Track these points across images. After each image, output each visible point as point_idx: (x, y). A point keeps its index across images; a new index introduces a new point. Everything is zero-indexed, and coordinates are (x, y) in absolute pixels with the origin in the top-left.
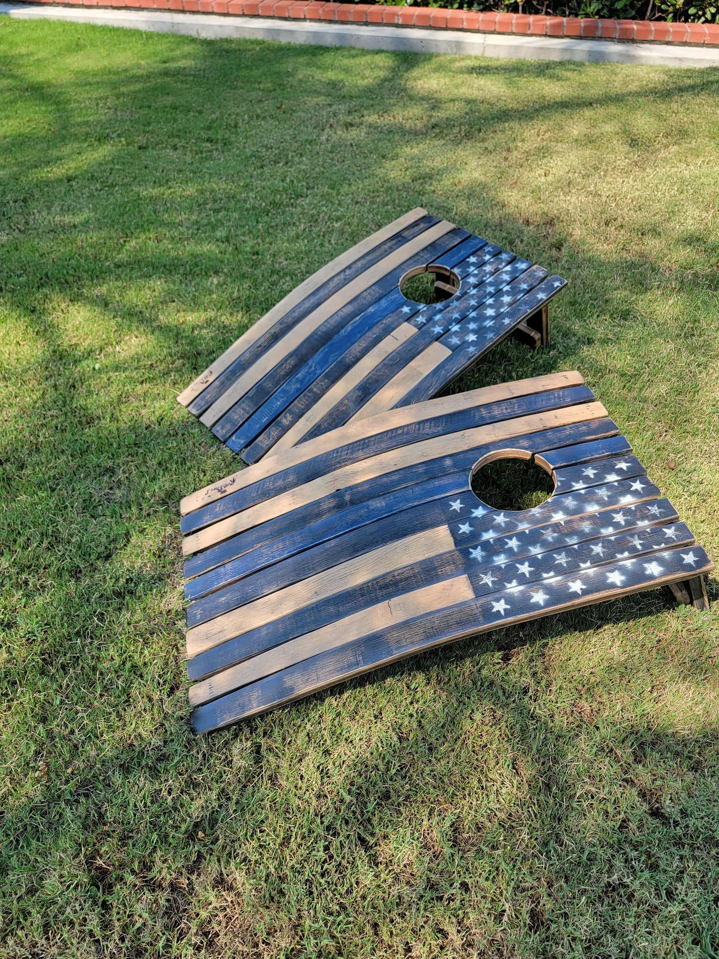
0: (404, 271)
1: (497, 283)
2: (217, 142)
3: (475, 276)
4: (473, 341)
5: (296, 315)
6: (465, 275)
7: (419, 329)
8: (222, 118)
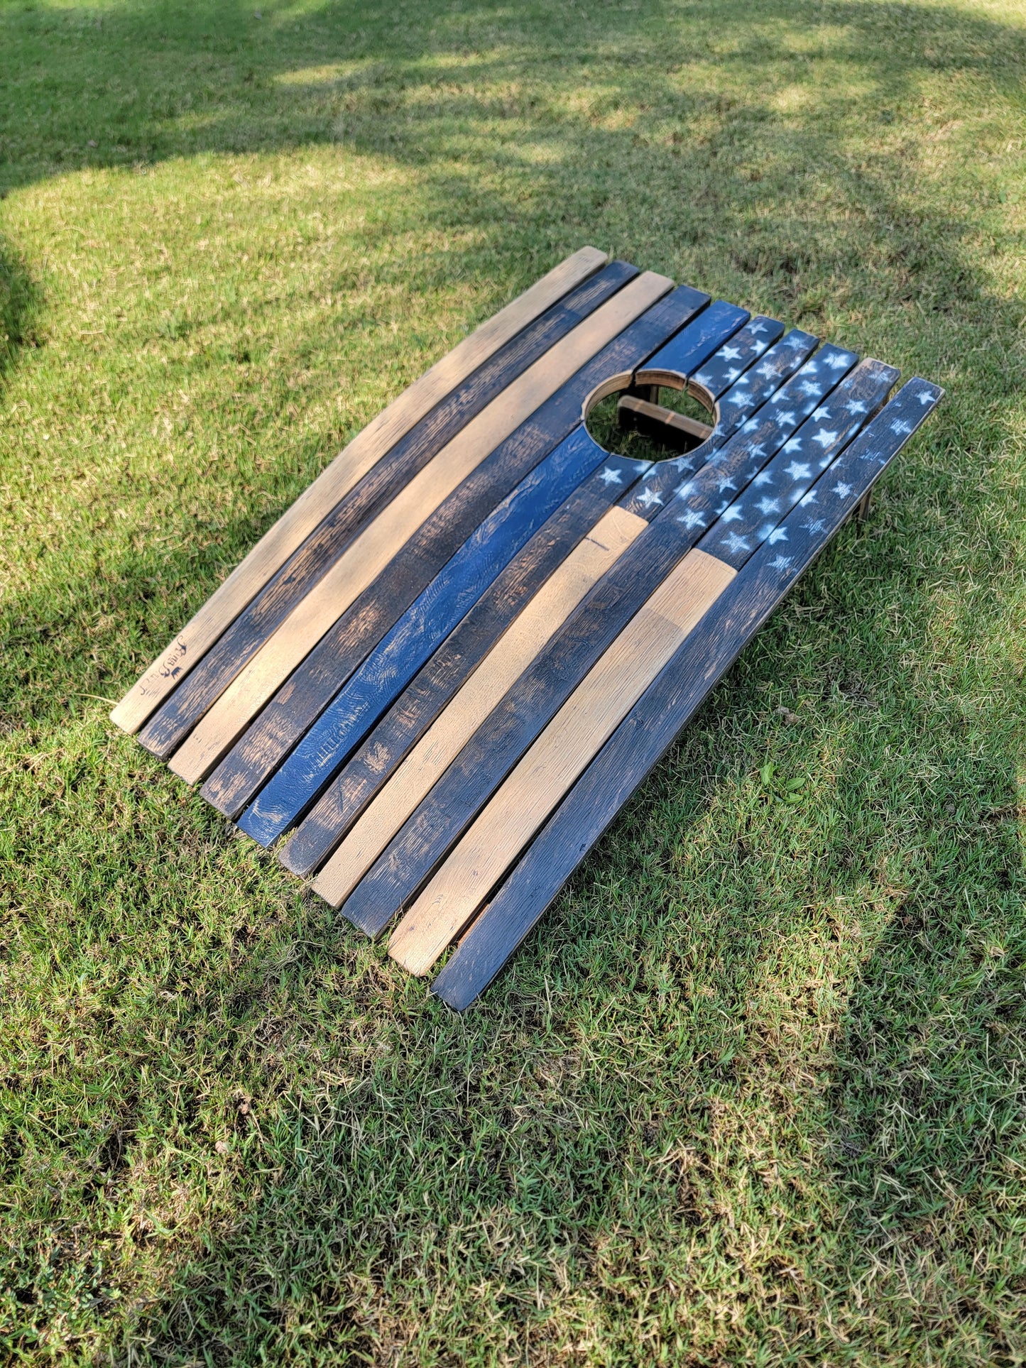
0: (587, 386)
1: (796, 403)
2: (138, 145)
3: (744, 389)
4: (779, 542)
5: (362, 501)
6: (721, 388)
7: (650, 520)
8: (144, 101)
